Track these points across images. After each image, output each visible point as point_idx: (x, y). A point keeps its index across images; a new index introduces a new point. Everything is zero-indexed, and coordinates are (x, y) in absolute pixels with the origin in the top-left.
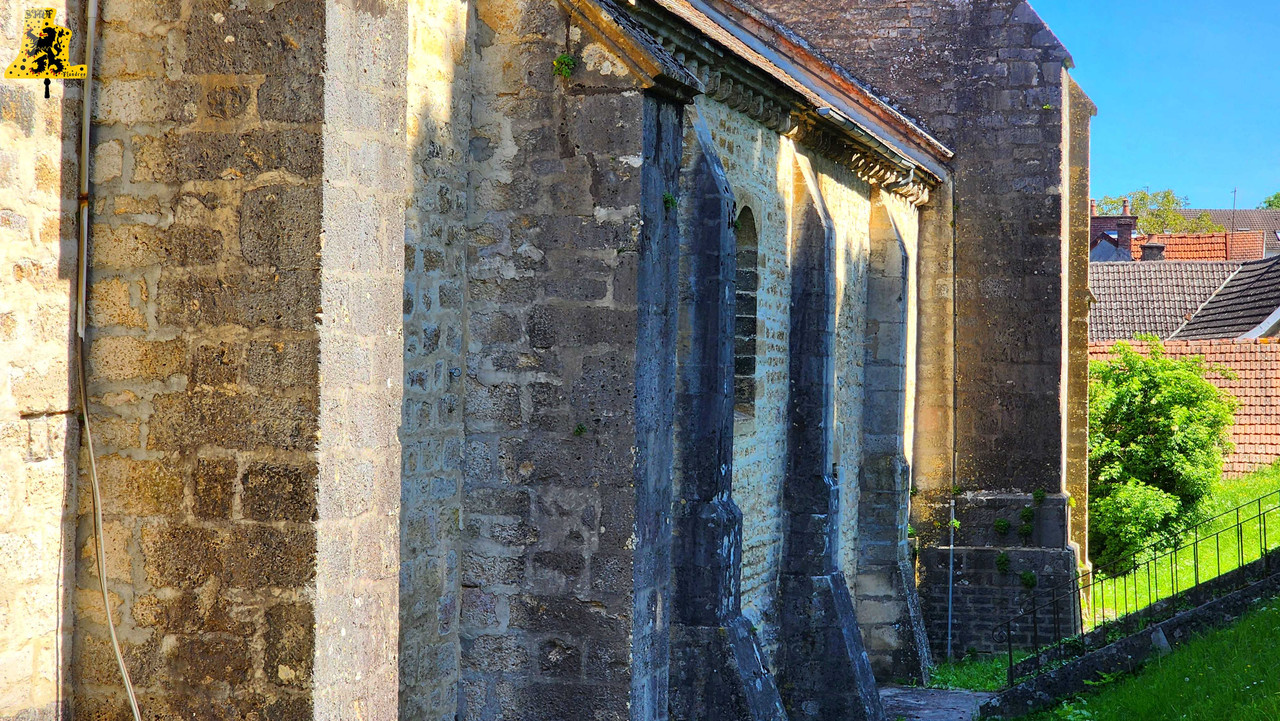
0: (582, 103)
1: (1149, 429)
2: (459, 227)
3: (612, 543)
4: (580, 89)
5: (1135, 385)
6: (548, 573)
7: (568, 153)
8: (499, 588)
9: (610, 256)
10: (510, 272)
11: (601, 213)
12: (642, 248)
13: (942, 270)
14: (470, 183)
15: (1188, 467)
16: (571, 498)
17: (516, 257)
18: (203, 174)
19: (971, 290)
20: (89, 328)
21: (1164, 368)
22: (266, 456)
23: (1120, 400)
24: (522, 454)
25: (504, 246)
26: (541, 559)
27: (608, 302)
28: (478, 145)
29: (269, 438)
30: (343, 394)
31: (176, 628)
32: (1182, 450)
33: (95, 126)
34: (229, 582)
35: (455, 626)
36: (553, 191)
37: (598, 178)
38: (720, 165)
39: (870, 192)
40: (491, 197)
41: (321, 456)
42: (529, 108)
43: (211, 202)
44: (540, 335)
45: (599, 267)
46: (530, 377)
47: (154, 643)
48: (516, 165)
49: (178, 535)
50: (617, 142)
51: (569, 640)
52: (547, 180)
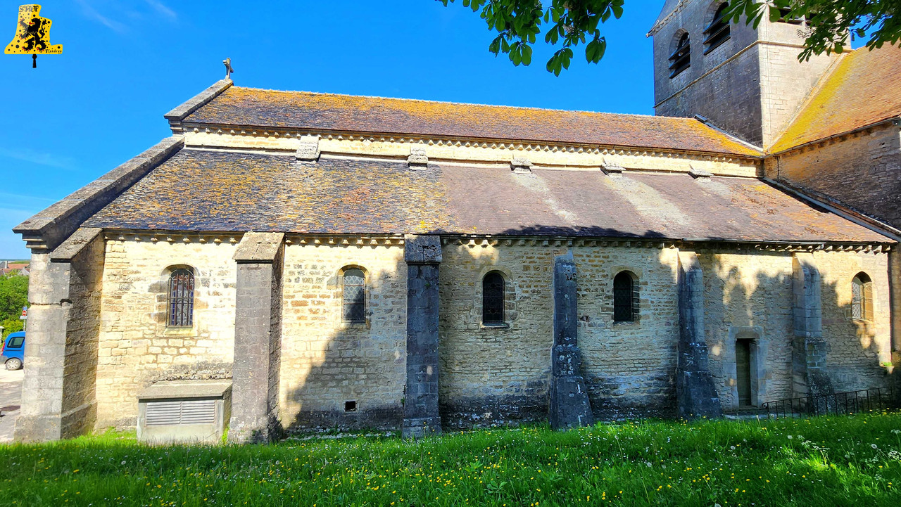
39: (792, 254)
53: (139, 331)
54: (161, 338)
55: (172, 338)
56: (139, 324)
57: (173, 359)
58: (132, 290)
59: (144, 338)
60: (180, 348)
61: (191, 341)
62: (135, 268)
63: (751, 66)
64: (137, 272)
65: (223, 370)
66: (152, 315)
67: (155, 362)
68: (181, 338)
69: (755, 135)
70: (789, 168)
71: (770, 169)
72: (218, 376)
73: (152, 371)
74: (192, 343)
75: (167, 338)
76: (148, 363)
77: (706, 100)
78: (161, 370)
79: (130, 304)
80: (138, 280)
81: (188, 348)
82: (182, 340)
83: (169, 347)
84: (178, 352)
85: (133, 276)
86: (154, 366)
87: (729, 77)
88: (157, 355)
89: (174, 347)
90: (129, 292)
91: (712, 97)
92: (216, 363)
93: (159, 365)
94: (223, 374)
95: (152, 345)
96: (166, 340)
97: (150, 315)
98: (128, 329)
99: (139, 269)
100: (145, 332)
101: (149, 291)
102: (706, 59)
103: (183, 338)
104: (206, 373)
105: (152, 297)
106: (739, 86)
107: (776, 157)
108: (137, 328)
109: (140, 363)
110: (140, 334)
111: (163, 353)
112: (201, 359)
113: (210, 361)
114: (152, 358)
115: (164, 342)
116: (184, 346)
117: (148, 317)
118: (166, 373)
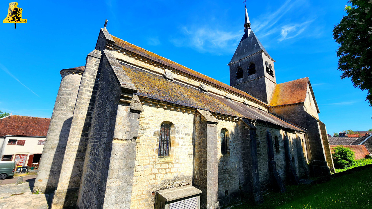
0: (245, 130)
1: (343, 154)
2: (237, 140)
3: (250, 165)
4: (245, 129)
5: (341, 150)
6: (246, 167)
7: (245, 134)
8: (242, 168)
9: (248, 142)
10: (241, 143)
11: (247, 139)
12: (251, 141)
13: (307, 140)
14: (238, 136)
15: (349, 159)
16: (247, 161)
17: (241, 142)
18: (200, 138)
19: (311, 142)
20: (195, 149)
21: (344, 148)
22: (204, 159)
23: (339, 151)
24: (243, 157)
25: (240, 141)
26: (245, 166)
27: (248, 146)
28: (238, 133)
29: (204, 157)
30: (210, 154)
31: (199, 171)
32: (348, 157)
33: (195, 135)
34: (202, 168)
35: (239, 171)
36: (244, 137)
37: (247, 136)
38: (270, 133)
39: (295, 134)
40: (239, 137)
41: (207, 159)
42: (241, 131)
43: (201, 140)
44: (244, 148)
45: (247, 143)
46: (243, 151)
47: (198, 172)
48: (241, 135)
49: (199, 164)
50: (248, 133)
51: (248, 173)
52: (243, 136)
53: (147, 159)
54: (158, 164)
55: (163, 163)
56: (147, 155)
57: (163, 176)
58: (146, 134)
59: (150, 164)
60: (167, 169)
61: (171, 165)
62: (147, 121)
63: (263, 82)
64: (148, 124)
65: (184, 181)
66: (154, 150)
67: (154, 179)
68: (167, 163)
69: (265, 100)
70: (276, 111)
71: (271, 110)
72: (182, 184)
73: (153, 185)
74: (172, 165)
75: (161, 164)
76: (151, 180)
77: (249, 88)
78: (157, 183)
79: (144, 143)
80: (149, 128)
81: (170, 169)
82: (168, 164)
83: (162, 169)
84: (166, 171)
85: (146, 126)
86: (154, 181)
87: (256, 83)
88: (156, 174)
89: (164, 169)
90: (144, 135)
91: (251, 88)
92: (182, 177)
93: (157, 181)
94: (184, 183)
95: (153, 168)
96: (160, 165)
97: (153, 150)
98: (142, 158)
99: (150, 122)
100: (150, 160)
101: (154, 135)
102: (249, 77)
103: (168, 163)
104: (177, 183)
105: (155, 139)
106: (260, 86)
107: (272, 107)
108: (146, 158)
109: (147, 181)
110: (148, 162)
111: (159, 173)
112: (175, 175)
113: (179, 176)
114: (153, 176)
115: (158, 166)
116: (168, 168)
117: (152, 151)
118: (160, 185)
